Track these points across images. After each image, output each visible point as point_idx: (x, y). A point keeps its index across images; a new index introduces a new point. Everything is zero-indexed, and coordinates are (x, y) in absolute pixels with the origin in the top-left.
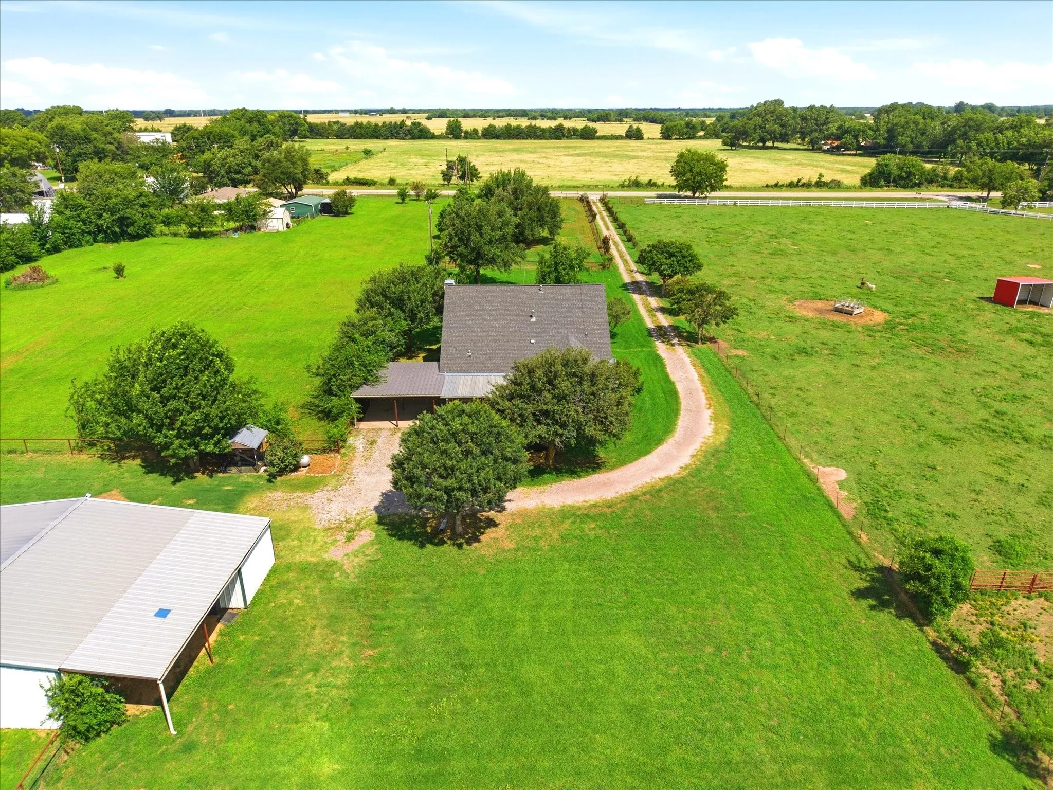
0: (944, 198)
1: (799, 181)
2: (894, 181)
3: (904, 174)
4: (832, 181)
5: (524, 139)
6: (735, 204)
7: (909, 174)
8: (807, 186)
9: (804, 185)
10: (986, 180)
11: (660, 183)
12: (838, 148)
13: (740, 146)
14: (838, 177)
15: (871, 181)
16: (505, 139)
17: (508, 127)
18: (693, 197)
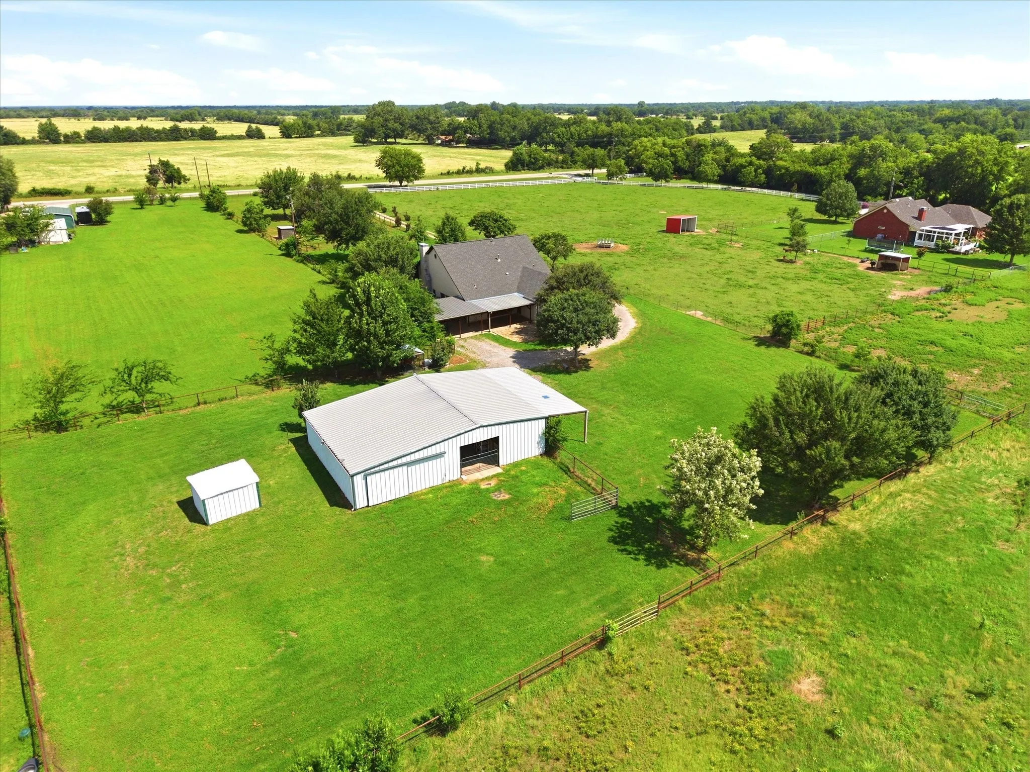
0: (566, 176)
1: (464, 168)
2: (527, 166)
3: (532, 160)
4: (487, 168)
5: (137, 141)
6: (437, 189)
7: (536, 159)
8: (470, 172)
9: (468, 172)
10: (591, 161)
11: (357, 176)
12: (450, 141)
13: (370, 142)
14: (489, 165)
15: (514, 165)
16: (115, 142)
17: (116, 129)
18: (401, 186)
